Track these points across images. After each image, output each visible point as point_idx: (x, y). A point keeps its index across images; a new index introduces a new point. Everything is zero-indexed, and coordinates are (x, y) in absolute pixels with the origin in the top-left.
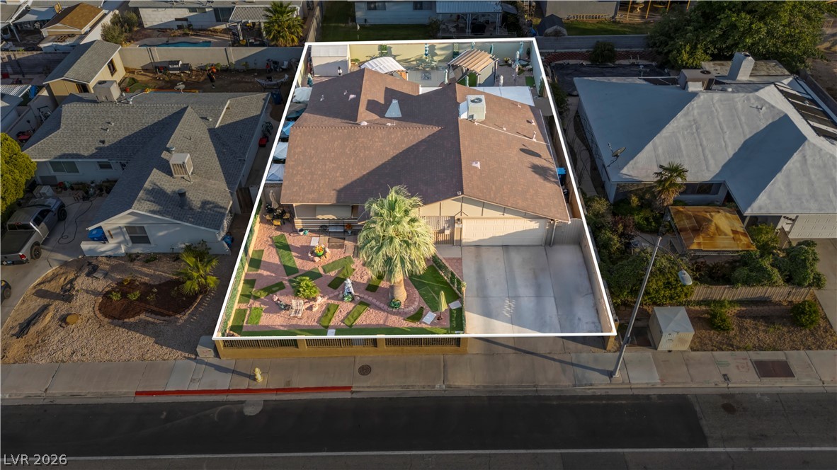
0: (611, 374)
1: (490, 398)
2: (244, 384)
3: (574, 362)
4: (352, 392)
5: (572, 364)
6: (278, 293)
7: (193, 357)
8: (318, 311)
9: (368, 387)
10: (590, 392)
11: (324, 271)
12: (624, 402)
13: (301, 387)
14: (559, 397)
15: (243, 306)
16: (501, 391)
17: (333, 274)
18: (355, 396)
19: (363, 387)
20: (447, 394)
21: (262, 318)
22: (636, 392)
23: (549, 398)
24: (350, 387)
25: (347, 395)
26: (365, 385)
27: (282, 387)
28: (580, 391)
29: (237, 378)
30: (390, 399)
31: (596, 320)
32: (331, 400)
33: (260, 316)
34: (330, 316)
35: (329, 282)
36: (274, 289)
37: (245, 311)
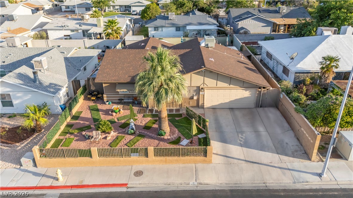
0: (320, 175)
1: (232, 191)
2: (48, 182)
3: (290, 168)
4: (128, 188)
8: (110, 139)
9: (140, 184)
10: (307, 187)
11: (118, 120)
12: (336, 193)
13: (90, 184)
14: (284, 190)
15: (62, 138)
16: (240, 186)
18: (129, 190)
19: (136, 184)
20: (199, 189)
21: (72, 143)
22: (343, 187)
23: (277, 191)
24: (126, 184)
25: (124, 189)
27: (76, 184)
28: (299, 186)
30: (156, 192)
31: (298, 144)
32: (111, 193)
34: (118, 141)
35: (119, 125)
36: (84, 129)
37: (62, 140)
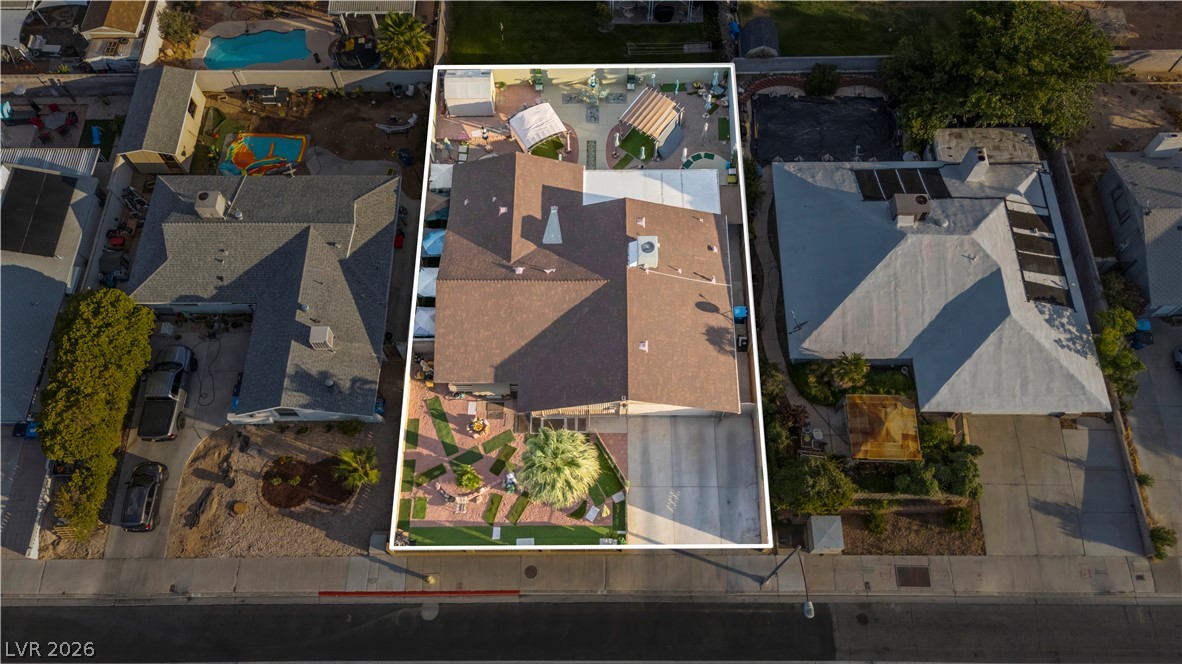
0: (761, 580)
1: (648, 605)
2: (419, 586)
3: (729, 565)
4: (520, 596)
5: (727, 568)
6: (440, 479)
7: (366, 553)
8: (482, 503)
9: (535, 591)
10: (740, 600)
11: (485, 450)
12: (769, 611)
13: (472, 590)
14: (712, 605)
15: (407, 495)
16: (657, 597)
17: (494, 454)
18: (524, 600)
19: (530, 591)
20: (608, 600)
21: (427, 511)
22: (782, 600)
23: (702, 606)
24: (518, 592)
25: (515, 599)
26: (532, 589)
27: (454, 590)
28: (731, 599)
29: (412, 579)
30: (556, 604)
31: (757, 516)
32: (501, 604)
33: (424, 509)
34: (494, 510)
35: (490, 466)
36: (436, 473)
37: (409, 501)
